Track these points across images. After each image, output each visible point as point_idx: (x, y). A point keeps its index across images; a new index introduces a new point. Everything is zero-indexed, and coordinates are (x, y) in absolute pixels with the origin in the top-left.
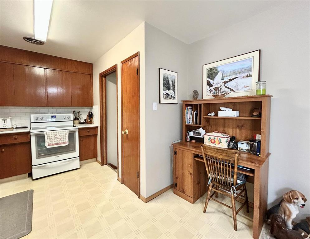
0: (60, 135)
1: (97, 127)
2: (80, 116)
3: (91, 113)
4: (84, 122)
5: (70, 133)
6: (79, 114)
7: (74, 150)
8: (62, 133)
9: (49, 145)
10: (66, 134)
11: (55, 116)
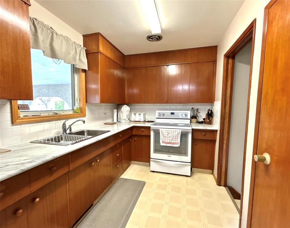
0: (172, 134)
1: (216, 131)
2: (199, 115)
3: (211, 111)
4: (202, 121)
5: (182, 133)
6: (197, 112)
7: (185, 154)
8: (174, 132)
9: (163, 142)
10: (179, 134)
11: (174, 113)
